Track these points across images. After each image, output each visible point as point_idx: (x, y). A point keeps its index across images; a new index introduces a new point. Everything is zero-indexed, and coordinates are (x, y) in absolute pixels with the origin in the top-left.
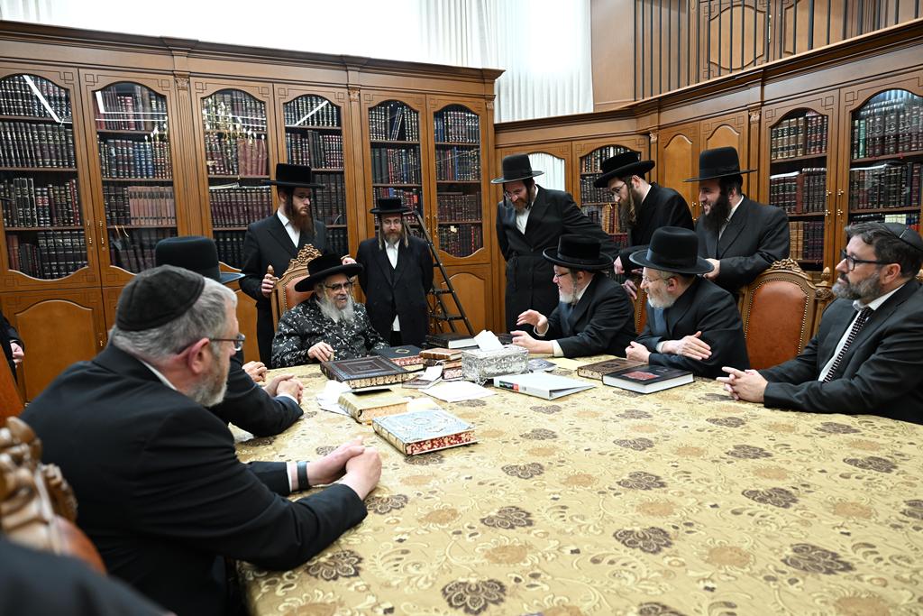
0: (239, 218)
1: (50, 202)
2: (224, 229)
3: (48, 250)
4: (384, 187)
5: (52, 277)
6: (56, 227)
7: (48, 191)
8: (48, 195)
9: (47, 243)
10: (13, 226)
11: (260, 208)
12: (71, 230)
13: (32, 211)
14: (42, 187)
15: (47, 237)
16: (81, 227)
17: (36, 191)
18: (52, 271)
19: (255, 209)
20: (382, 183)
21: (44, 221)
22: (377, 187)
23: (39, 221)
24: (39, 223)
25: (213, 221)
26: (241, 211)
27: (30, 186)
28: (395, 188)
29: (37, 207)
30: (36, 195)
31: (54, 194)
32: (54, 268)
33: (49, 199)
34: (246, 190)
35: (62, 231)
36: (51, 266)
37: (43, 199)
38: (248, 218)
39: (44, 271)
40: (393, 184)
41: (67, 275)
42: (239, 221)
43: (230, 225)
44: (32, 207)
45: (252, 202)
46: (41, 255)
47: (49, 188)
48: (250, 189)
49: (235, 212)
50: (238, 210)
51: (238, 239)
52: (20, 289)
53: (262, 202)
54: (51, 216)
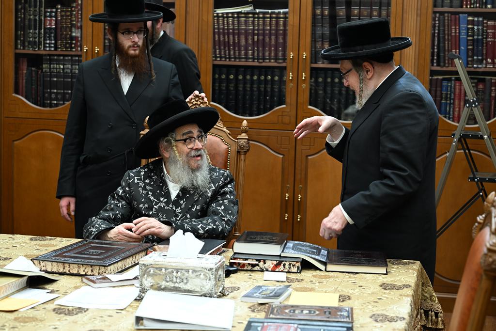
0: (246, 50)
1: (56, 24)
2: (228, 63)
3: (51, 76)
4: (452, 13)
5: (51, 106)
6: (59, 52)
7: (56, 13)
8: (56, 16)
9: (50, 68)
10: (24, 49)
11: (273, 38)
12: (72, 56)
13: (40, 33)
14: (52, 7)
15: (51, 61)
16: (79, 53)
17: (46, 12)
18: (51, 99)
19: (267, 39)
20: (451, 7)
21: (49, 44)
22: (442, 13)
23: (45, 43)
24: (45, 47)
25: (215, 52)
26: (250, 42)
27: (41, 6)
28: (470, 14)
29: (45, 29)
30: (45, 17)
31: (62, 16)
32: (53, 96)
33: (56, 21)
34: (258, 14)
35: (64, 56)
36: (51, 93)
37: (50, 21)
38: (258, 50)
39: (44, 98)
40: (468, 9)
41: (64, 104)
42: (246, 54)
43: (235, 58)
44: (40, 29)
45: (264, 30)
46: (44, 81)
47: (57, 9)
48: (264, 13)
49: (243, 43)
50: (247, 40)
51: (244, 77)
52: (21, 115)
53: (277, 30)
54: (56, 40)
